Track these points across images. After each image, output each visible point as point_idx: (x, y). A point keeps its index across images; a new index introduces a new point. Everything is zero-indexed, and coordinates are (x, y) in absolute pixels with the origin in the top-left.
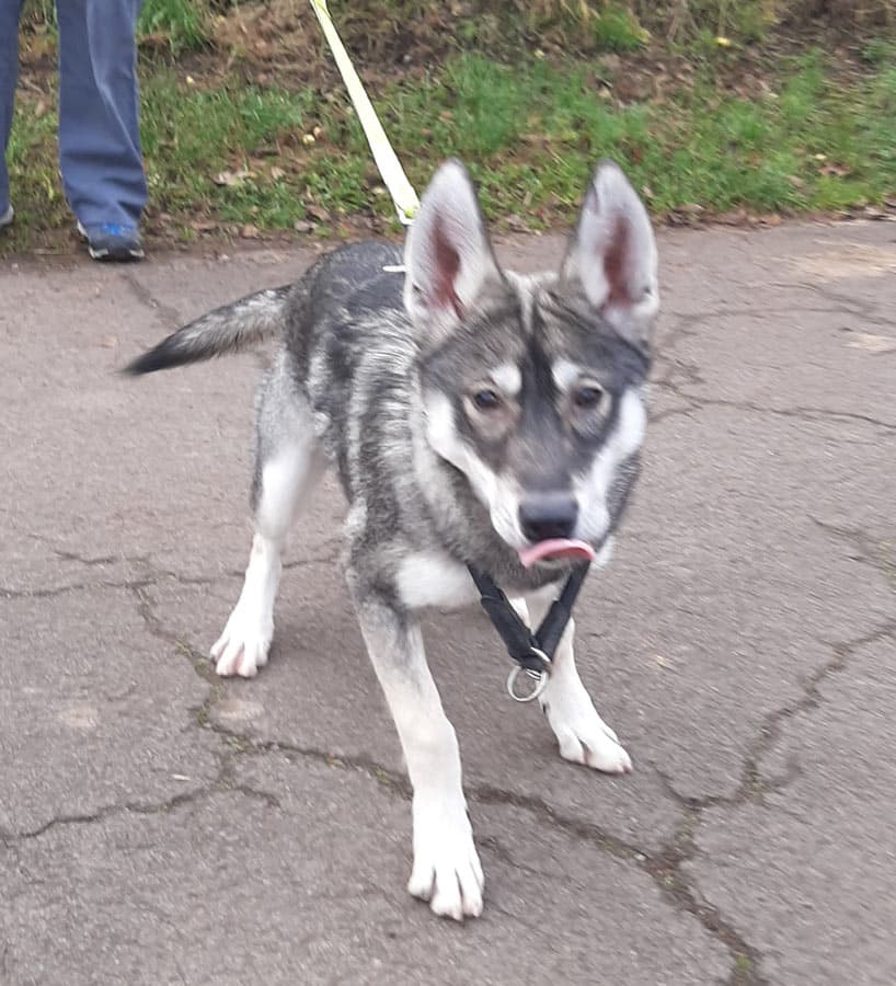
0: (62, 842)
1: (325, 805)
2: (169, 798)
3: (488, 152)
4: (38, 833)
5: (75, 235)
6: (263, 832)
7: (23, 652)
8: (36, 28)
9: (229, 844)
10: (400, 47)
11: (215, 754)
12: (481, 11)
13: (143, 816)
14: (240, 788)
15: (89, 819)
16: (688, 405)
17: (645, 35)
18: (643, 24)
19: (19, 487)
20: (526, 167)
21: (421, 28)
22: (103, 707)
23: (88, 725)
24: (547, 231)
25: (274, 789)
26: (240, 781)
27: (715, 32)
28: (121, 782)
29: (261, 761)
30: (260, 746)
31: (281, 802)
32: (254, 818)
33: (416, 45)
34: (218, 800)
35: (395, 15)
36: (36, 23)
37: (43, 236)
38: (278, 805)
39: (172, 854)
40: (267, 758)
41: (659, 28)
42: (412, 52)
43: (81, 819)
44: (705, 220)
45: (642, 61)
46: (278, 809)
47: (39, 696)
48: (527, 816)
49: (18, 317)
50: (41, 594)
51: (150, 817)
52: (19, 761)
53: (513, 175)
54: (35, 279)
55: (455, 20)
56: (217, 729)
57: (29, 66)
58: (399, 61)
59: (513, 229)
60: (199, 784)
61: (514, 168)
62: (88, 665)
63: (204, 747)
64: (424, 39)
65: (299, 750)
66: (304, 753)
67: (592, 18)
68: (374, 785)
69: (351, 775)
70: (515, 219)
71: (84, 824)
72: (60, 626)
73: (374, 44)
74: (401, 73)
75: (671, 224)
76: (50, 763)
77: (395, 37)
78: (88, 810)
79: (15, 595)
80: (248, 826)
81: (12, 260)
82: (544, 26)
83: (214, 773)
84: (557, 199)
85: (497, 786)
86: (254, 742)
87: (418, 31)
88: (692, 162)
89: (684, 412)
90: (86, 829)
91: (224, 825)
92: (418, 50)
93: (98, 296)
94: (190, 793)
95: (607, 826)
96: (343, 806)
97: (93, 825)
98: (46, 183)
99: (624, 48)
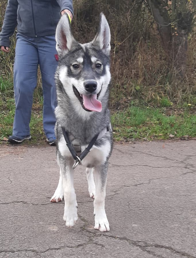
0: (51, 254)
1: (116, 247)
2: (77, 245)
3: (138, 125)
4: (45, 252)
5: (46, 141)
6: (101, 253)
7: (39, 216)
8: (37, 102)
9: (93, 255)
10: (117, 106)
11: (88, 236)
12: (135, 99)
13: (71, 249)
14: (94, 243)
15: (58, 249)
16: (192, 171)
17: (172, 104)
18: (171, 101)
19: (36, 185)
20: (147, 128)
21: (122, 102)
22: (59, 226)
23: (56, 230)
24: (152, 141)
25: (103, 244)
26: (94, 242)
27: (188, 103)
28: (64, 241)
29: (99, 238)
30: (98, 235)
31: (105, 246)
32: (99, 250)
33: (121, 105)
34: (89, 245)
35: (116, 99)
36: (37, 101)
37: (39, 141)
38: (104, 247)
39: (79, 257)
40: (100, 237)
41: (175, 102)
42: (120, 107)
43: (56, 249)
44: (189, 139)
45: (171, 109)
46: (104, 248)
47: (43, 224)
48: (168, 250)
49: (34, 155)
50: (42, 205)
51: (73, 249)
52: (39, 237)
53: (144, 130)
54: (37, 149)
55: (129, 100)
56: (87, 231)
57: (35, 110)
58: (117, 109)
59: (145, 140)
60: (84, 242)
61: (144, 128)
62: (55, 218)
63: (85, 235)
64: (122, 104)
65: (108, 236)
66: (110, 237)
67: (160, 100)
68: (128, 243)
69: (122, 241)
70: (145, 138)
71: (56, 250)
72: (47, 210)
73: (111, 105)
74: (117, 111)
75: (181, 139)
76: (47, 237)
77: (116, 104)
78: (57, 247)
79: (37, 205)
80: (97, 251)
81: (32, 145)
82: (149, 102)
83: (87, 240)
84: (155, 134)
85: (159, 244)
86: (97, 234)
87: (121, 102)
88: (185, 127)
89: (192, 172)
90: (57, 251)
91: (91, 251)
92: (121, 106)
93: (52, 152)
94: (82, 244)
95: (189, 253)
96: (121, 248)
97: (59, 250)
98: (40, 131)
99: (167, 106)
